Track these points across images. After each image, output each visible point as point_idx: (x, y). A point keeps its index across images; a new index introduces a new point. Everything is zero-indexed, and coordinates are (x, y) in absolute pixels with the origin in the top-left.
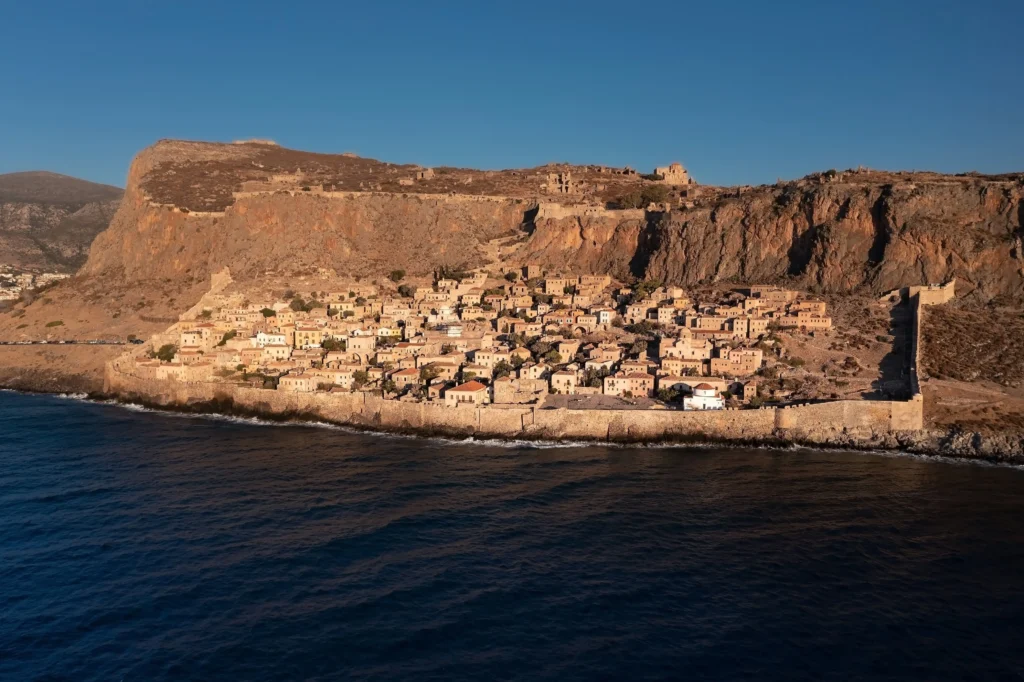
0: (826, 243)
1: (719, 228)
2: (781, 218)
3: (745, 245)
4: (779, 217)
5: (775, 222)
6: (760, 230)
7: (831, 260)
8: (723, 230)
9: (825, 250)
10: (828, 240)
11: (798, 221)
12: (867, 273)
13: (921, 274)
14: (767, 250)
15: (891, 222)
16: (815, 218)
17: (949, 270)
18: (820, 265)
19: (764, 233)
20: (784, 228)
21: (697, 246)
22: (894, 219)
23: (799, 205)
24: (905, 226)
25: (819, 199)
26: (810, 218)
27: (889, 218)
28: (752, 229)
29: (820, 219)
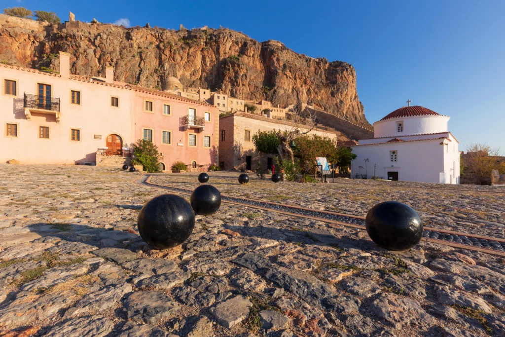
0: (236, 68)
1: (135, 46)
2: (192, 49)
3: (161, 64)
4: (190, 48)
5: (187, 51)
6: (174, 54)
7: (242, 80)
8: (139, 48)
9: (236, 73)
10: (239, 66)
11: (206, 53)
12: (266, 94)
13: (296, 98)
14: (181, 72)
15: (276, 62)
16: (222, 53)
17: (309, 98)
18: (233, 85)
19: (178, 58)
20: (195, 57)
21: (114, 54)
22: (278, 60)
23: (206, 43)
24: (284, 66)
25: (224, 38)
26: (217, 52)
27: (275, 59)
28: (167, 52)
29: (225, 53)
